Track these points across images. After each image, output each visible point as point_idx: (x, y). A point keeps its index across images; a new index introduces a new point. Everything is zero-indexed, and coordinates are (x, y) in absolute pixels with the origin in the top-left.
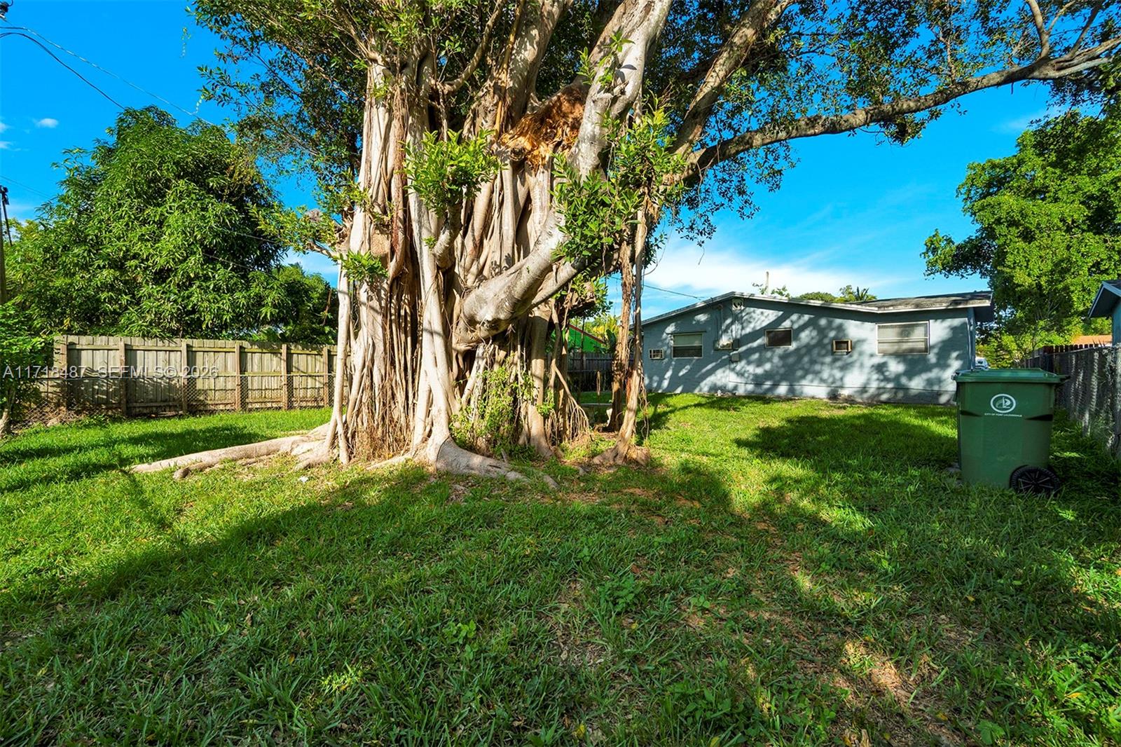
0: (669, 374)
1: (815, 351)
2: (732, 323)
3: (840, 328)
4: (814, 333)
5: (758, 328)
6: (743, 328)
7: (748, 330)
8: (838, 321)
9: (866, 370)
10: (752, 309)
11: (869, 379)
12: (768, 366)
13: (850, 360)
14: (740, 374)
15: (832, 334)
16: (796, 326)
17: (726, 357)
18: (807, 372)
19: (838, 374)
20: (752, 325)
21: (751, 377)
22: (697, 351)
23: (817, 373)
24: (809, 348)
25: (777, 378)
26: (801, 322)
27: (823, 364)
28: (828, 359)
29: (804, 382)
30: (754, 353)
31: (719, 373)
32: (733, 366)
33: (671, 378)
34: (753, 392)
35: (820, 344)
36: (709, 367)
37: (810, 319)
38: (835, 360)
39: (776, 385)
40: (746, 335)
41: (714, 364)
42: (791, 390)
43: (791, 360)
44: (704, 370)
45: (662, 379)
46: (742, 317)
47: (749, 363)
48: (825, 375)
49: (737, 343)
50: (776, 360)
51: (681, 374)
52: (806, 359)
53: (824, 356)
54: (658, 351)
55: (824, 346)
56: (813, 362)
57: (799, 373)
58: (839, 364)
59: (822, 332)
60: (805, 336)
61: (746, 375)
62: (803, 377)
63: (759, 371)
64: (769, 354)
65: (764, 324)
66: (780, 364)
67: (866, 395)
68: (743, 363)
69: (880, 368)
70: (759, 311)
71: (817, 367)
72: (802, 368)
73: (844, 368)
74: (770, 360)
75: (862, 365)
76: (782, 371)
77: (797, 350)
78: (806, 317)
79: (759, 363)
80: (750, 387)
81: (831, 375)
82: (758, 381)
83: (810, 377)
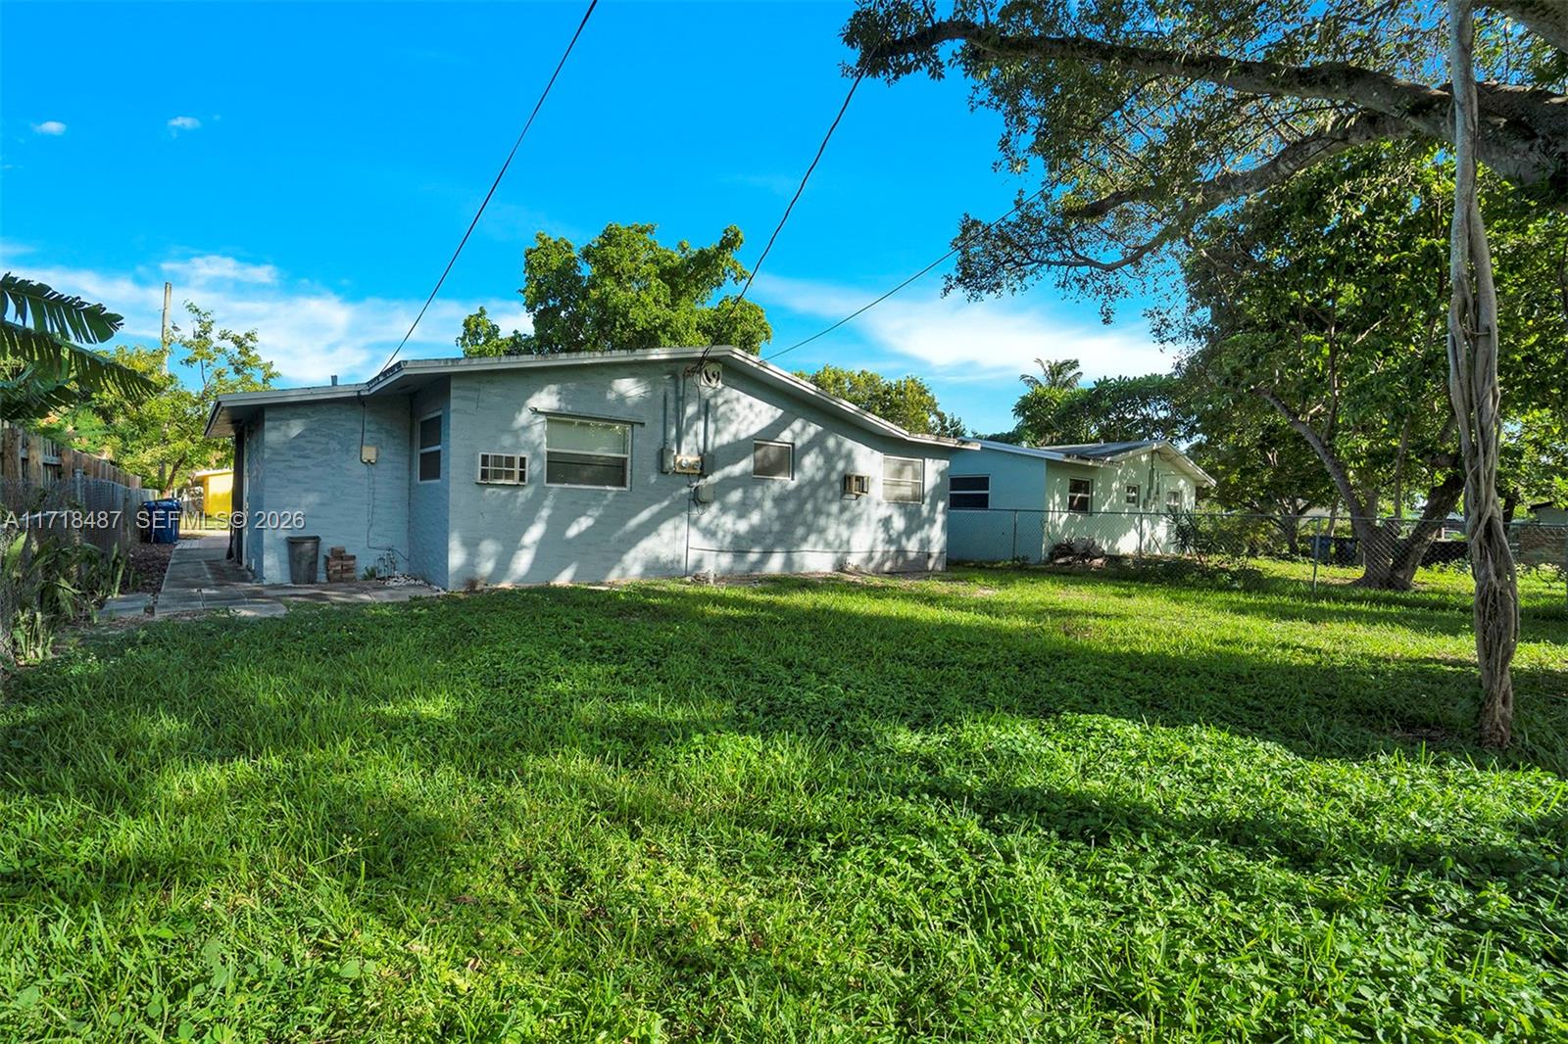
0: (535, 533)
1: (821, 493)
2: (696, 417)
3: (849, 457)
4: (821, 461)
5: (743, 436)
6: (717, 432)
7: (725, 438)
8: (849, 444)
9: (873, 526)
10: (735, 393)
11: (875, 540)
12: (755, 518)
13: (858, 510)
14: (709, 533)
15: (841, 465)
16: (799, 443)
17: (685, 490)
18: (810, 529)
19: (845, 533)
20: (733, 428)
21: (728, 539)
22: (615, 472)
23: (822, 531)
24: (813, 486)
25: (769, 541)
26: (806, 438)
27: (829, 515)
28: (835, 508)
29: (805, 547)
30: (735, 488)
31: (667, 529)
32: (695, 513)
33: (543, 544)
34: (731, 571)
35: (826, 480)
36: (644, 515)
37: (817, 434)
38: (843, 509)
39: (767, 553)
40: (722, 447)
41: (655, 508)
42: (788, 563)
43: (791, 506)
44: (633, 523)
45: (512, 547)
46: (716, 407)
47: (724, 510)
48: (831, 535)
49: (708, 461)
50: (768, 504)
51: (573, 531)
52: (809, 506)
53: (831, 501)
54: (510, 461)
55: (831, 485)
56: (818, 512)
57: (800, 531)
58: (847, 516)
59: (830, 458)
60: (810, 463)
61: (720, 534)
62: (804, 539)
63: (742, 526)
64: (758, 493)
65: (754, 430)
66: (775, 512)
67: (872, 565)
68: (714, 508)
69: (886, 522)
70: (747, 399)
71: (822, 521)
72: (804, 523)
73: (851, 523)
74: (759, 505)
75: (869, 519)
76: (776, 527)
77: (799, 488)
78: (813, 429)
79: (742, 511)
80: (726, 560)
81: (838, 536)
82: (739, 548)
83: (812, 538)
